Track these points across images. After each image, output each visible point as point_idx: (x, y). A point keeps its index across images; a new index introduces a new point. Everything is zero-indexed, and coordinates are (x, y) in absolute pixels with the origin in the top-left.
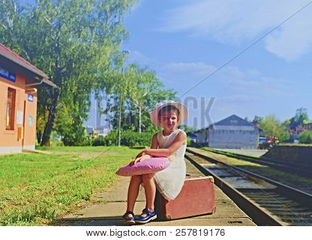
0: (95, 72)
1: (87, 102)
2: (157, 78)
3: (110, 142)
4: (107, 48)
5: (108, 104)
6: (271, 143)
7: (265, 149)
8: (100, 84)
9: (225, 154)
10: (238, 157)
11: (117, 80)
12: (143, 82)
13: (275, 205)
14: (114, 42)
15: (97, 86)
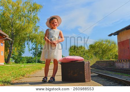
0: (27, 34)
3: (33, 62)
4: (31, 25)
14: (34, 23)
15: (28, 40)
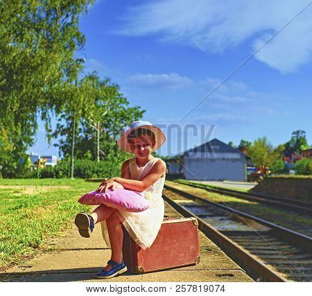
0: (42, 86)
1: (31, 123)
2: (120, 92)
3: (61, 173)
4: (57, 56)
5: (58, 125)
6: (261, 175)
7: (253, 181)
8: (48, 101)
9: (204, 187)
10: (221, 191)
11: (69, 96)
12: (102, 99)
13: (268, 252)
14: (65, 48)
15: (44, 104)
